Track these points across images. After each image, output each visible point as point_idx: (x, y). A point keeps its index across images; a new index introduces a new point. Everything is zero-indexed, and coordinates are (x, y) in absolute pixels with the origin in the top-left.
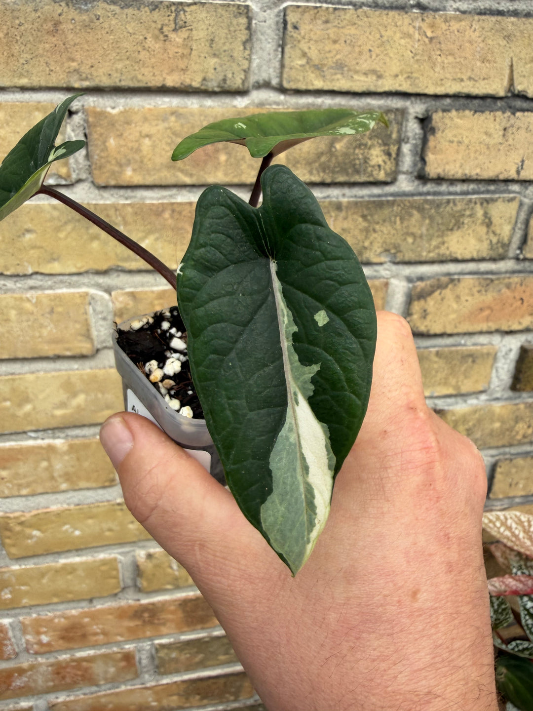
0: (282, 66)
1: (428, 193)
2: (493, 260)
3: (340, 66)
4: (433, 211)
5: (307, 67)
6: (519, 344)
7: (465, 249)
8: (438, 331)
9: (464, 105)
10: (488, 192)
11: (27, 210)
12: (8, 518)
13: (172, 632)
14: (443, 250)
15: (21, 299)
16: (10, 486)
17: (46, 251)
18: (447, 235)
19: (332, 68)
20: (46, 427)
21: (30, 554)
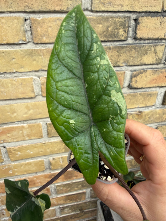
0: (92, 3)
1: (137, 44)
2: (157, 64)
3: (110, 3)
4: (139, 49)
5: (100, 3)
6: (164, 91)
7: (148, 61)
8: (140, 87)
9: (148, 15)
10: (155, 43)
11: (13, 52)
12: (10, 149)
13: (61, 181)
14: (142, 62)
15: (12, 80)
16: (11, 139)
17: (19, 65)
18: (143, 57)
19: (107, 3)
20: (21, 120)
21: (18, 159)
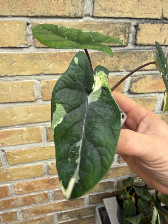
0: (93, 9)
1: (137, 49)
3: (111, 9)
4: (139, 55)
5: (101, 9)
8: (140, 92)
9: (148, 22)
10: (155, 49)
11: (15, 55)
12: (9, 152)
13: (59, 187)
15: (13, 83)
16: (10, 142)
17: (20, 68)
18: (143, 62)
20: (21, 124)
21: (16, 163)
